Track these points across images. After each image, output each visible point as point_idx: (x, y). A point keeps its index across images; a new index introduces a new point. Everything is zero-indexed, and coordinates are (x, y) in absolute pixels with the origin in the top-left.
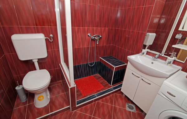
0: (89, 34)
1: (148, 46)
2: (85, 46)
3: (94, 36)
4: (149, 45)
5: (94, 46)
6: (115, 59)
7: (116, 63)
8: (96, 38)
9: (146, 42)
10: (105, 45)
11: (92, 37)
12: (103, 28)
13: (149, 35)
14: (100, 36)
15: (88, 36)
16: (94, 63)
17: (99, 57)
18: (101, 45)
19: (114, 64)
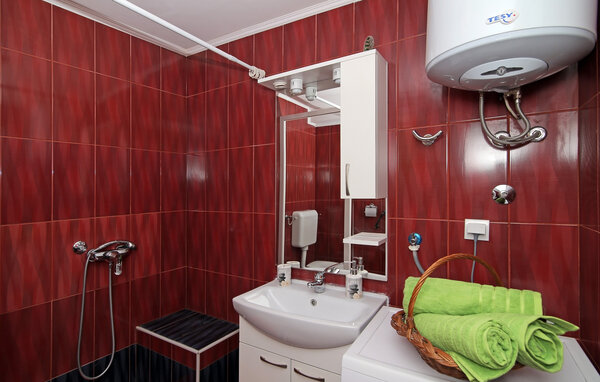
0: (77, 244)
1: (307, 248)
2: (62, 296)
3: (101, 247)
4: (310, 246)
5: (102, 286)
6: (203, 317)
7: (205, 334)
8: (109, 254)
9: (298, 239)
10: (153, 272)
11: (93, 251)
12: (139, 216)
13: (298, 216)
14: (131, 245)
15: (76, 250)
16: (108, 359)
17: (133, 329)
18: (138, 276)
19: (196, 342)
